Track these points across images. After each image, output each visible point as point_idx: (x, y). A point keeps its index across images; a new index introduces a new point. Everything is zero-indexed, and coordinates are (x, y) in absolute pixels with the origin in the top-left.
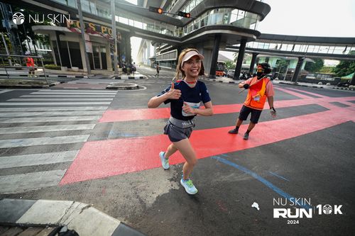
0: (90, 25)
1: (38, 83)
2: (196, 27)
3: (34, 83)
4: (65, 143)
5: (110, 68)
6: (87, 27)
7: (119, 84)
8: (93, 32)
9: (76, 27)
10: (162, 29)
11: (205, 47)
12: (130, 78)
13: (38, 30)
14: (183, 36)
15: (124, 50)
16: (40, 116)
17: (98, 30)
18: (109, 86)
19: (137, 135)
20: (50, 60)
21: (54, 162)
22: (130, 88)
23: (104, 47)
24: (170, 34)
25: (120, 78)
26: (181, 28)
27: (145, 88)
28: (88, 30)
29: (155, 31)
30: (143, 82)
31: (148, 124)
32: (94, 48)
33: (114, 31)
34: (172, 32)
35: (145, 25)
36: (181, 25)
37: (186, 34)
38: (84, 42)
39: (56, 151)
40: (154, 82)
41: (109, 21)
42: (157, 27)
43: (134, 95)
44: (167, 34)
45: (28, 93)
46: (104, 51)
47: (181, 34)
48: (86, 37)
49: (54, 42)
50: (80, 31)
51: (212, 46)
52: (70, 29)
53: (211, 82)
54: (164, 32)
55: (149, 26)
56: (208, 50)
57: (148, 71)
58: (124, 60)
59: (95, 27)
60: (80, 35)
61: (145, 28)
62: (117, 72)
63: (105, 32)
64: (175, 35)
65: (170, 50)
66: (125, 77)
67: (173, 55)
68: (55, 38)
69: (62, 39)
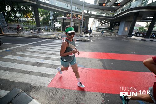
0: (74, 15)
1: (55, 37)
2: (122, 10)
3: (54, 37)
4: (56, 64)
5: (79, 32)
6: (73, 16)
7: (81, 39)
8: (75, 18)
9: (69, 16)
10: (104, 14)
11: (126, 20)
12: (86, 36)
13: (58, 19)
14: (114, 15)
15: (86, 24)
16: (52, 51)
17: (77, 17)
18: (77, 39)
19: (84, 66)
20: (60, 29)
21: (50, 74)
22: (85, 41)
23: (78, 23)
24: (107, 15)
25: (82, 36)
26: (113, 12)
27: (92, 41)
28: (73, 17)
29: (100, 15)
30: (92, 38)
31: (91, 61)
32: (74, 24)
33: (82, 17)
34: (108, 14)
35: (96, 12)
36: (114, 10)
37: (116, 15)
38: (71, 22)
39: (52, 68)
40: (96, 38)
41: (81, 13)
42: (102, 13)
43: (87, 44)
44: (106, 15)
45: (51, 41)
46: (78, 25)
47: (113, 15)
48: (72, 20)
49: (62, 22)
50: (71, 18)
51: (132, 19)
52: (67, 17)
53: (129, 39)
54: (104, 15)
55: (98, 13)
56: (128, 21)
57: (94, 33)
58: (85, 28)
59: (76, 16)
60: (70, 20)
61: (96, 14)
62: (81, 34)
63: (79, 18)
64: (110, 15)
65: (106, 23)
66: (84, 35)
67: (107, 25)
68: (62, 21)
69: (65, 21)
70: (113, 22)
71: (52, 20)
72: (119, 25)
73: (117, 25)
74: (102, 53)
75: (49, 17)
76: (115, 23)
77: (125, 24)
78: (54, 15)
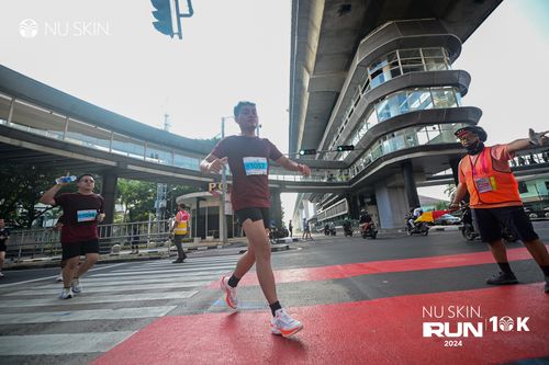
9: (217, 190)
11: (390, 185)
22: (275, 250)
27: (299, 248)
36: (346, 167)
38: (224, 203)
48: (227, 198)
49: (193, 210)
50: (221, 193)
52: (211, 192)
56: (395, 188)
60: (221, 197)
65: (335, 202)
67: (342, 208)
68: (194, 207)
69: (203, 205)
70: (355, 197)
71: (162, 209)
72: (374, 202)
73: (369, 204)
74: (339, 266)
75: (153, 202)
76: (362, 198)
77: (389, 195)
78: (169, 195)
